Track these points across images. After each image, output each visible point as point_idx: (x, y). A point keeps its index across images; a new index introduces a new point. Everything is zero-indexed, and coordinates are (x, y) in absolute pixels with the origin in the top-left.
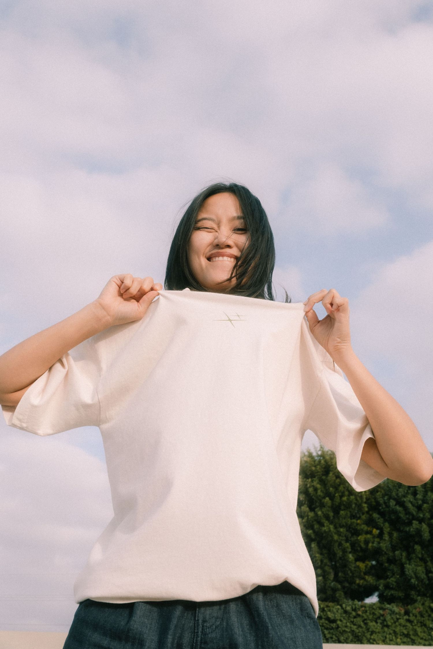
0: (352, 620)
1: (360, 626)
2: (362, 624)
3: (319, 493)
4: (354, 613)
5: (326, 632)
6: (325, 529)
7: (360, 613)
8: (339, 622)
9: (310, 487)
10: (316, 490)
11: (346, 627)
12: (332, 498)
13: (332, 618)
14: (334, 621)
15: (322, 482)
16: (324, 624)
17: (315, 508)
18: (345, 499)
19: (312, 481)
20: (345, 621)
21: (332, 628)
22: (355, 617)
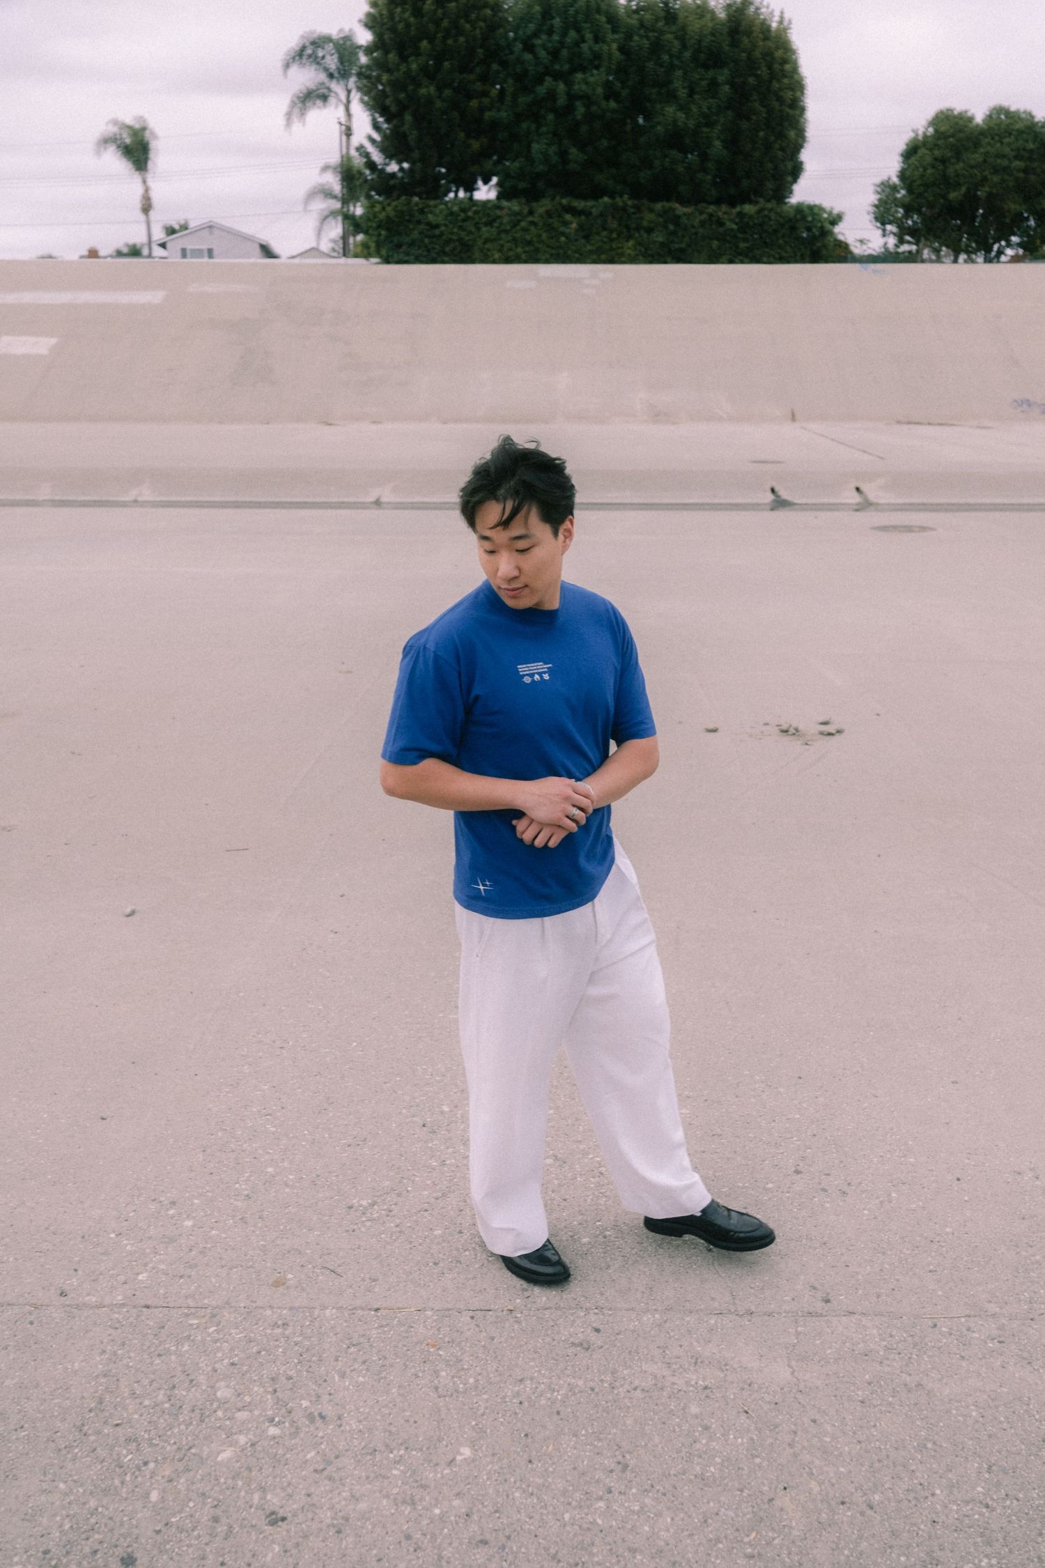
0: (461, 224)
1: (471, 232)
2: (473, 229)
3: (413, 32)
4: (462, 215)
5: (427, 241)
6: (423, 91)
7: (470, 214)
8: (443, 228)
9: (400, 22)
10: (408, 25)
11: (452, 233)
12: (431, 40)
13: (434, 223)
14: (437, 226)
15: (418, 13)
16: (425, 231)
17: (408, 57)
18: (450, 42)
19: (404, 11)
20: (451, 226)
21: (434, 236)
22: (464, 220)
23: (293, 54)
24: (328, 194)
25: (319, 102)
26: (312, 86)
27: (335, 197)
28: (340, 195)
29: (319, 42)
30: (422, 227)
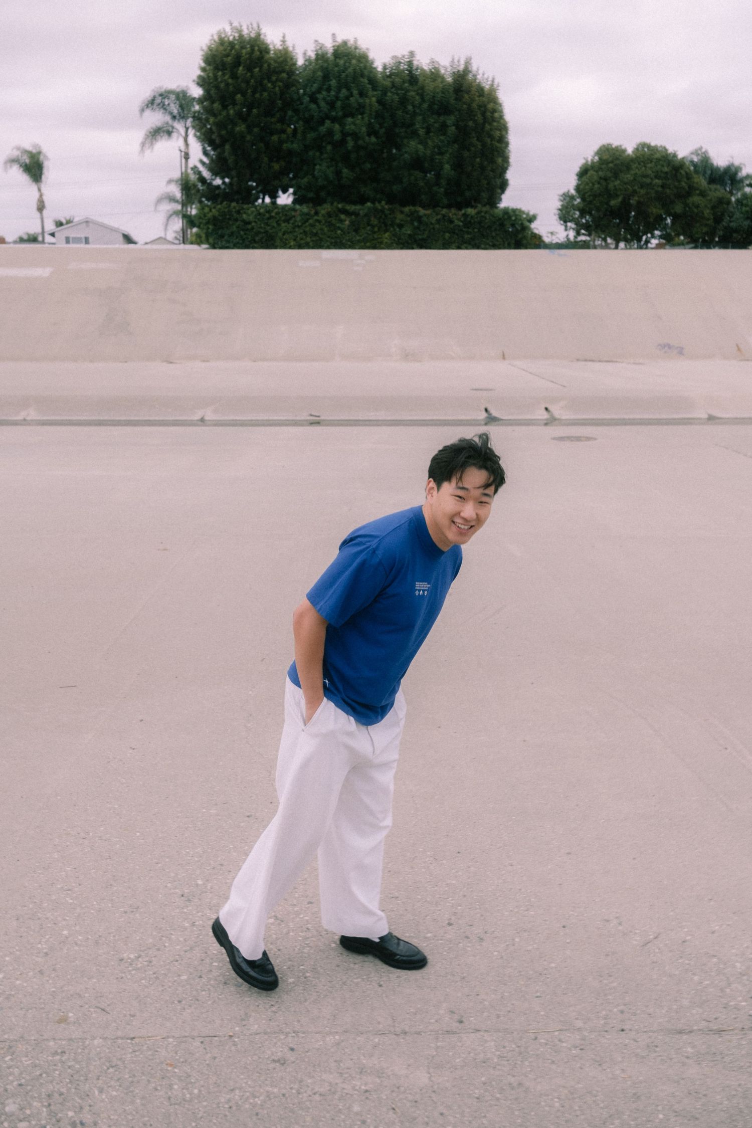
0: (266, 221)
1: (273, 227)
2: (275, 224)
3: (231, 88)
4: (267, 215)
5: (242, 233)
6: (238, 129)
7: (273, 214)
8: (253, 224)
9: (221, 82)
10: (227, 85)
11: (261, 227)
12: (244, 94)
13: (247, 220)
14: (249, 223)
15: (234, 76)
16: (241, 226)
17: (227, 106)
18: (257, 95)
19: (224, 75)
20: (259, 223)
21: (247, 230)
22: (268, 219)
23: (146, 102)
24: (172, 199)
25: (166, 137)
26: (159, 124)
27: (177, 202)
28: (180, 200)
29: (164, 95)
30: (238, 223)
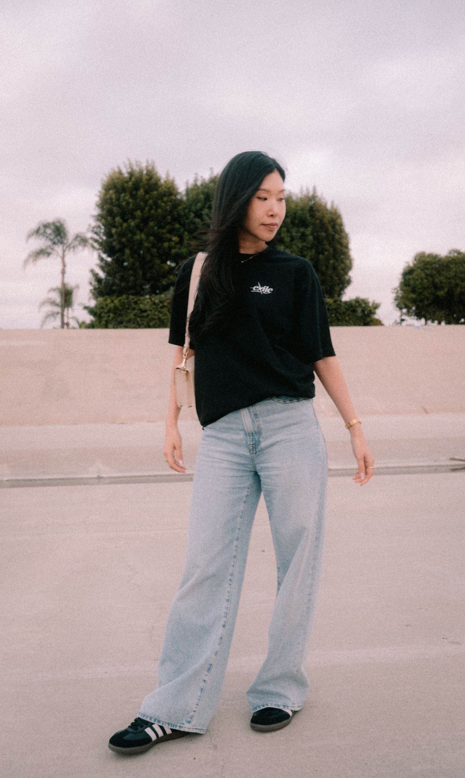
1: (165, 314)
3: (131, 206)
4: (161, 305)
5: (139, 319)
6: (137, 237)
8: (149, 312)
10: (128, 203)
11: (155, 315)
12: (142, 210)
14: (145, 311)
15: (133, 196)
16: (138, 314)
17: (128, 219)
18: (153, 211)
21: (143, 317)
22: (162, 308)
24: (53, 303)
26: (42, 247)
27: (57, 305)
28: (60, 304)
29: (46, 226)
30: (135, 312)
